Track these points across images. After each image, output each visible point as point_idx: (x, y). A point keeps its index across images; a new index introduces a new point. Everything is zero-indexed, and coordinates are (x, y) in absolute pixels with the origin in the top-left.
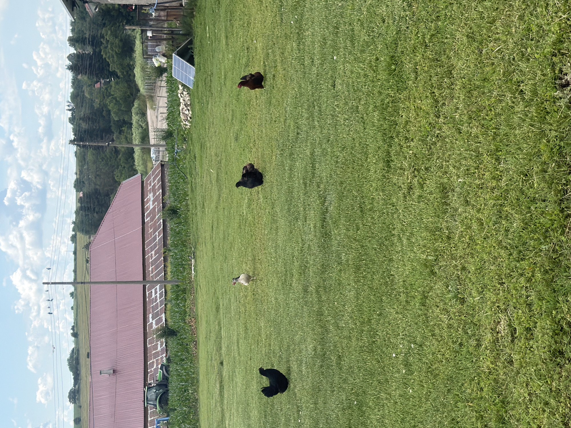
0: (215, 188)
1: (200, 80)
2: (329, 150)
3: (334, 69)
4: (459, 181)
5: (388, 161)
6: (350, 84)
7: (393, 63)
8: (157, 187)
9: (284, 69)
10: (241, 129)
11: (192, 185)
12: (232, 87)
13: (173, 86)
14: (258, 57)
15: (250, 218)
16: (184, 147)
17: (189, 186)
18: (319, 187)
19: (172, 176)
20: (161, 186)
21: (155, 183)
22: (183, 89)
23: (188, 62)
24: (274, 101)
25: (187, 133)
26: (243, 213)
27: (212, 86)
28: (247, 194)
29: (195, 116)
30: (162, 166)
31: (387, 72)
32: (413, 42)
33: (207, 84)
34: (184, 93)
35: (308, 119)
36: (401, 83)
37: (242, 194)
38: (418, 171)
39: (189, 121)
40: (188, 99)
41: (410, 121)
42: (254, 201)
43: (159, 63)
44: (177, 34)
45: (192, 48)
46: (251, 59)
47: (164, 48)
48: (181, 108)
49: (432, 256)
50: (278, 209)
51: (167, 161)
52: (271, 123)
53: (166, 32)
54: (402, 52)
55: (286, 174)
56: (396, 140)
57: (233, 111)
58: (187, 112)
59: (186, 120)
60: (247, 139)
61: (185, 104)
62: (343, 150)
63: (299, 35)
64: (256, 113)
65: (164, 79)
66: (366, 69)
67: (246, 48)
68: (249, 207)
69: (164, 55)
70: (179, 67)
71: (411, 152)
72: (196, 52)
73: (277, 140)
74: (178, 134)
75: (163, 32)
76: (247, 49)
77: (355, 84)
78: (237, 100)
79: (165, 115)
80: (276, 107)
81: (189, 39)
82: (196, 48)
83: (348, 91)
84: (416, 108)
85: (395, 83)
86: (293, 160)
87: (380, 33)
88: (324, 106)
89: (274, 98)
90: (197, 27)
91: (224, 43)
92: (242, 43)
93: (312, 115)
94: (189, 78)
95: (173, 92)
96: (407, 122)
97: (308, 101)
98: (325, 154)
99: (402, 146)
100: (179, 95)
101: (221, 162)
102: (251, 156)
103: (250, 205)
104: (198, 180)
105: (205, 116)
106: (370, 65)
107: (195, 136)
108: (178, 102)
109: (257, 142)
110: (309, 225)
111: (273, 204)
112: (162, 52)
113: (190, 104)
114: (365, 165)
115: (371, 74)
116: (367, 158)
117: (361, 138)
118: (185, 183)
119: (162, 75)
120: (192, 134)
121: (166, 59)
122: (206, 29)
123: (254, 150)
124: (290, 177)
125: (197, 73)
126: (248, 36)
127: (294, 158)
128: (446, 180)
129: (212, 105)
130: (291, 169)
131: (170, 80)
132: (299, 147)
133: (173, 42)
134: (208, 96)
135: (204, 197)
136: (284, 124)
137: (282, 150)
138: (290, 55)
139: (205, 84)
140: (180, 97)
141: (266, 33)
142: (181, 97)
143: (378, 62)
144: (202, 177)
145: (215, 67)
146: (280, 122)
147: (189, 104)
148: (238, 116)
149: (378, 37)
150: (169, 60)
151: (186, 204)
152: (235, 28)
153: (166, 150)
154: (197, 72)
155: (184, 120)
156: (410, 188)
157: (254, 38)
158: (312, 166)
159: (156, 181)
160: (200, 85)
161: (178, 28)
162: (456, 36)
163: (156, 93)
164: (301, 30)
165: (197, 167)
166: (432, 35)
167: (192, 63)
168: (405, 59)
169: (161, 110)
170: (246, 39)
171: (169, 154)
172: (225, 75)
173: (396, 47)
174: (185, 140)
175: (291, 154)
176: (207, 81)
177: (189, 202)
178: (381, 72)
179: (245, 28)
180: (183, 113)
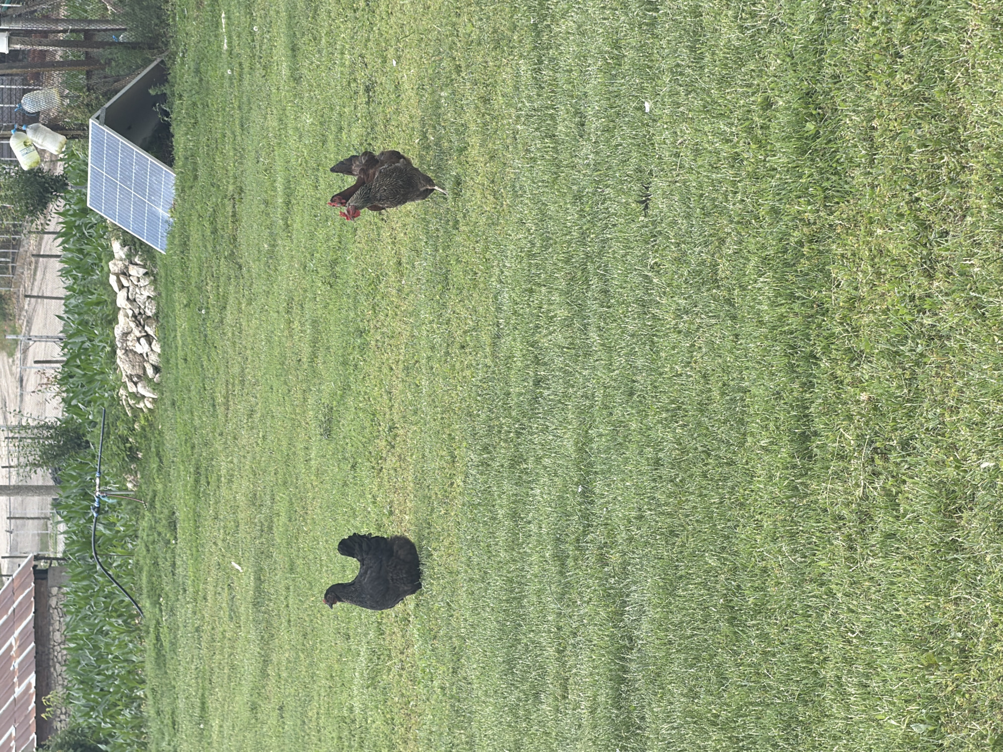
0: (249, 633)
1: (194, 218)
2: (634, 426)
3: (646, 144)
4: (983, 466)
5: (805, 438)
6: (694, 191)
7: (812, 114)
8: (16, 664)
9: (492, 158)
10: (346, 388)
11: (158, 638)
12: (312, 236)
13: (87, 248)
14: (404, 119)
15: (377, 723)
16: (130, 486)
17: (148, 643)
18: (603, 561)
19: (78, 611)
20: (32, 659)
21: (11, 646)
22: (129, 257)
23: (147, 149)
24: (457, 272)
25: (143, 428)
26: (351, 709)
27: (241, 239)
28: (366, 635)
29: (173, 361)
30: (40, 575)
31: (793, 144)
32: (861, 44)
33: (220, 232)
34: (134, 271)
35: (567, 324)
36: (834, 178)
37: (348, 637)
38: (884, 454)
39: (150, 381)
40: (146, 293)
41: (861, 299)
42: (390, 657)
43: (35, 156)
44: (102, 45)
45: (163, 98)
46: (380, 128)
47: (57, 99)
48: (118, 331)
49: (923, 722)
50: (471, 669)
51: (59, 555)
52: (447, 353)
53: (61, 36)
54: (836, 78)
55: (502, 535)
56: (824, 364)
57: (315, 323)
58: (142, 348)
59: (139, 377)
60: (367, 424)
61: (134, 316)
62: (674, 418)
63: (539, 34)
64: (397, 326)
65: (55, 223)
66: (736, 139)
67: (362, 88)
68: (373, 680)
69: (55, 126)
70: (112, 171)
71: (864, 396)
72: (179, 110)
73: (470, 414)
74: (106, 435)
75: (51, 36)
76: (367, 90)
77: (707, 189)
78: (332, 280)
79: (51, 371)
80: (465, 292)
81: (151, 61)
82: (181, 96)
83: (688, 216)
84: (875, 252)
85: (816, 176)
86: (523, 481)
87: (775, 21)
88: (616, 274)
89: (458, 261)
90: (184, 17)
91: (285, 71)
92: (347, 71)
93: (580, 310)
94: (154, 215)
95: (88, 271)
96: (852, 301)
97: (567, 261)
98: (620, 440)
99: (842, 382)
100: (113, 280)
101: (270, 528)
102: (380, 486)
103: (379, 672)
104: (184, 612)
105: (213, 354)
106: (747, 123)
107: (171, 440)
108: (107, 310)
109: (401, 432)
110: (577, 706)
111: (457, 654)
112: (47, 112)
113: (157, 315)
114: (741, 459)
115: (749, 154)
116: (744, 434)
117: (726, 370)
118: (131, 629)
119: (45, 206)
120: (161, 433)
121: (62, 138)
122: (218, 25)
123: (391, 462)
124: (514, 544)
125: (183, 191)
126: (370, 44)
127: (525, 471)
128: (951, 472)
129: (240, 311)
130: (514, 516)
131: (79, 228)
132: (542, 431)
133: (89, 74)
134: (222, 279)
135: (205, 678)
136: (493, 354)
137: (485, 448)
138: (511, 106)
139: (214, 231)
140: (116, 287)
141: (429, 31)
142: (122, 287)
143: (768, 112)
144: (199, 597)
145: (249, 163)
146: (478, 347)
147: (149, 313)
148: (335, 342)
149: (770, 31)
150: (75, 145)
151: (135, 717)
152: (323, 15)
153: (56, 504)
154: (181, 190)
155: (130, 377)
156: (865, 517)
157: (391, 50)
158: (583, 493)
159: (12, 640)
160: (195, 237)
161: (108, 22)
162: (967, 23)
163: (18, 285)
164: (543, 18)
165: (178, 563)
166: (911, 22)
167: (165, 155)
168: (844, 100)
169: (38, 350)
170: (361, 56)
171: (67, 520)
172: (289, 193)
173: (819, 61)
174: (133, 458)
175: (516, 461)
176: (220, 220)
177: (148, 710)
178: (778, 145)
179: (358, 14)
180: (127, 351)
